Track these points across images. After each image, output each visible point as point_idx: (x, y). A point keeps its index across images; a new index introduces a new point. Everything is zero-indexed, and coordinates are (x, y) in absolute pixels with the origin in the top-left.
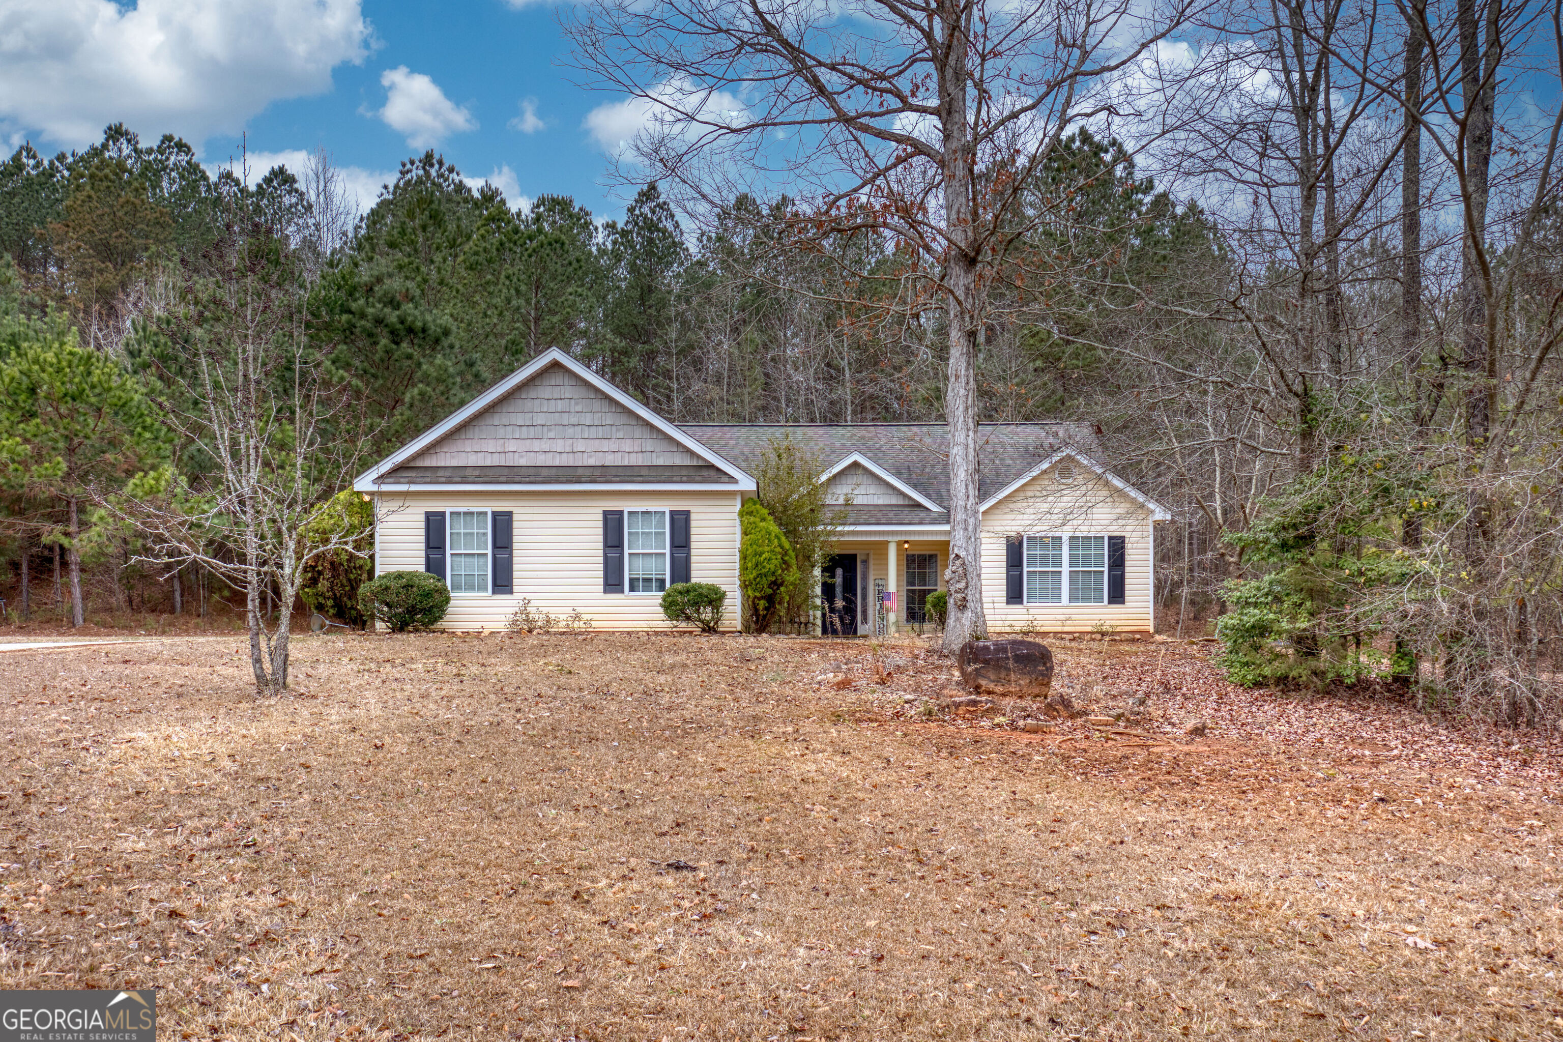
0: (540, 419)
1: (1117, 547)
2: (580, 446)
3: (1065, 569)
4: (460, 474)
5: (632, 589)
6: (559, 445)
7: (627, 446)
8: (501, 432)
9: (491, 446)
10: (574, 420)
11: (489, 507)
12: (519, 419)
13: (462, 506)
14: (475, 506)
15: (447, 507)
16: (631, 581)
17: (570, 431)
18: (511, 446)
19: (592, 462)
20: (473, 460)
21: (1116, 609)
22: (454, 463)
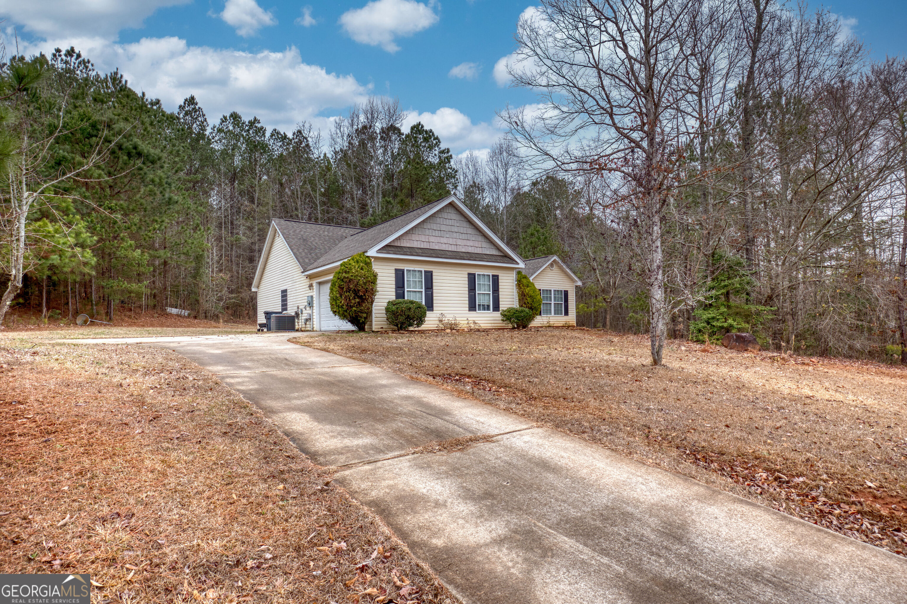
0: (443, 228)
1: (566, 293)
2: (459, 242)
3: (553, 302)
4: (412, 251)
5: (479, 309)
6: (451, 241)
7: (476, 244)
8: (427, 232)
9: (423, 238)
10: (456, 230)
11: (423, 268)
12: (434, 226)
13: (412, 267)
14: (417, 268)
15: (406, 267)
16: (479, 305)
17: (455, 234)
18: (432, 239)
19: (463, 250)
20: (415, 245)
21: (566, 317)
22: (408, 245)
